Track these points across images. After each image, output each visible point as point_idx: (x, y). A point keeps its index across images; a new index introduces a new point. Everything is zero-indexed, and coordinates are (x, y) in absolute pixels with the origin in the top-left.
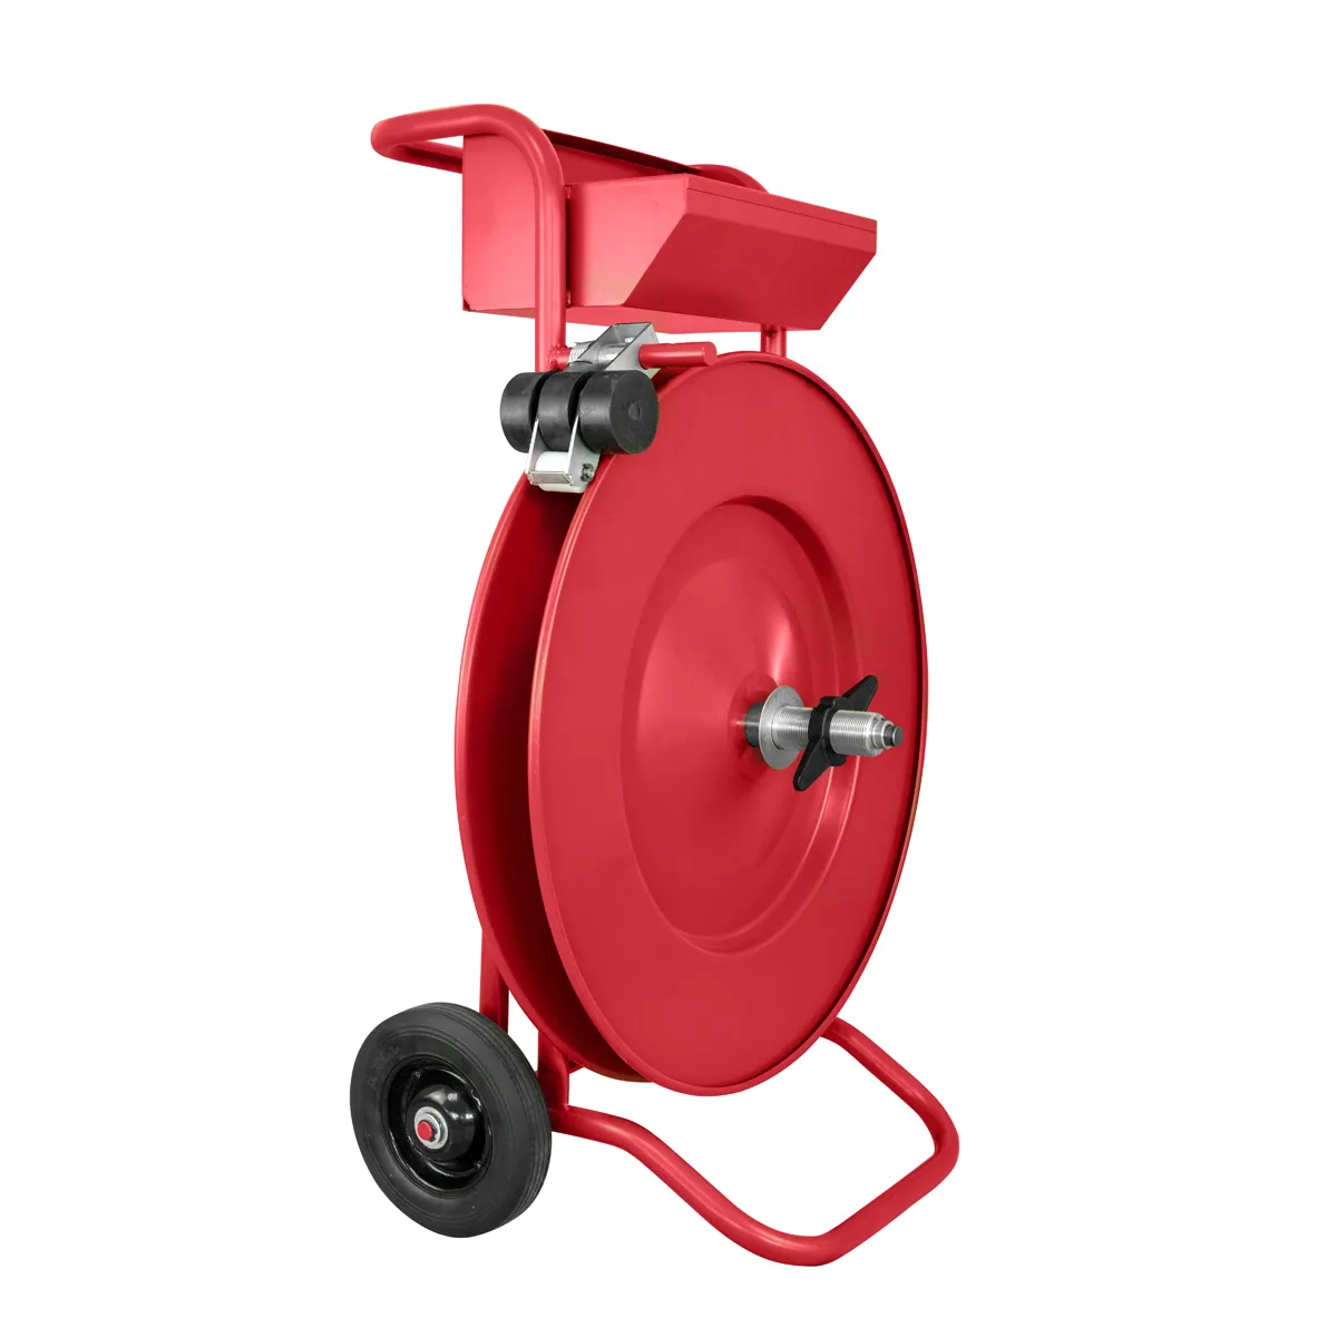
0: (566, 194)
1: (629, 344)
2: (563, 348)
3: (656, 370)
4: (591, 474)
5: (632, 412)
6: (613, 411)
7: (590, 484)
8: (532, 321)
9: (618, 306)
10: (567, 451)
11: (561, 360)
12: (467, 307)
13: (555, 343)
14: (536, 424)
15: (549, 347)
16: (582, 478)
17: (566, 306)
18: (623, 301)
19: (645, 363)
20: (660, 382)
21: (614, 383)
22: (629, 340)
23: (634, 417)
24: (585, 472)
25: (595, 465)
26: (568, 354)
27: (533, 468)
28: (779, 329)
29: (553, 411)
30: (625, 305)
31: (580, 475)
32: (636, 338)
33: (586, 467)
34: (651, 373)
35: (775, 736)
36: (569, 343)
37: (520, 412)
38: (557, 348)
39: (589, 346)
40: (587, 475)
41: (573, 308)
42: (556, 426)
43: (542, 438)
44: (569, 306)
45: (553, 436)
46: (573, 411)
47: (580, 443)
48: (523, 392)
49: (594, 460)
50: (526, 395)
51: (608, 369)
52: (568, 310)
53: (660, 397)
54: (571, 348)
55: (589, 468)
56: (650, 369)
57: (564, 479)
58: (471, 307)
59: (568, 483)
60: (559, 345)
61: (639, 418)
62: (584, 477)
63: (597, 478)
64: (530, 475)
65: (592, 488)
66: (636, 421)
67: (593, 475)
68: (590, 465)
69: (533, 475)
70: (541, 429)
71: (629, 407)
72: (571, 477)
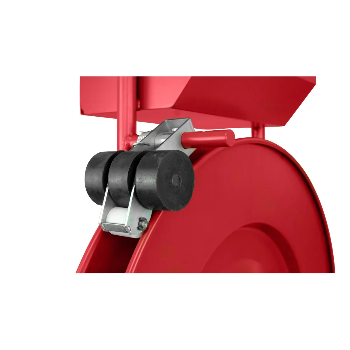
1: (174, 132)
2: (134, 135)
3: (192, 150)
4: (145, 225)
5: (174, 181)
6: (159, 181)
7: (145, 232)
8: (115, 121)
9: (168, 108)
10: (127, 207)
12: (82, 113)
13: (129, 132)
14: (108, 188)
15: (125, 134)
16: (138, 228)
17: (136, 110)
18: (172, 105)
19: (185, 144)
20: (195, 158)
21: (160, 160)
22: (175, 130)
23: (176, 184)
24: (140, 223)
25: (148, 218)
26: (136, 139)
27: (104, 220)
28: (261, 126)
30: (173, 107)
31: (137, 225)
32: (179, 128)
33: (141, 220)
34: (189, 152)
36: (138, 132)
37: (97, 179)
38: (130, 136)
40: (142, 226)
41: (142, 111)
42: (120, 190)
43: (111, 197)
44: (139, 110)
45: (119, 197)
46: (131, 181)
47: (135, 199)
48: (100, 166)
49: (147, 214)
50: (101, 168)
51: (158, 149)
52: (138, 112)
53: (195, 168)
54: (138, 136)
55: (143, 221)
56: (189, 149)
57: (124, 230)
58: (85, 112)
59: (128, 232)
60: (131, 134)
61: (180, 184)
62: (140, 227)
63: (150, 227)
64: (102, 225)
65: (146, 235)
66: (177, 187)
67: (146, 225)
68: (144, 218)
69: (104, 225)
70: (110, 191)
71: (172, 177)
72: (129, 228)
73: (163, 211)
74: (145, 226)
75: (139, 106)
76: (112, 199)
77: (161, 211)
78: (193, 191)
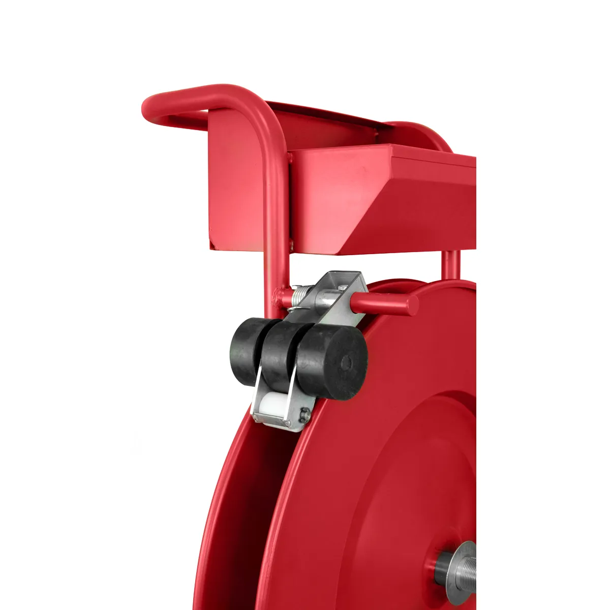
0: (289, 160)
1: (344, 291)
2: (287, 289)
3: (362, 316)
5: (344, 363)
7: (307, 425)
10: (287, 395)
11: (285, 300)
12: (212, 247)
13: (280, 283)
14: (260, 369)
15: (275, 287)
16: (300, 421)
18: (337, 251)
19: (355, 308)
20: (364, 326)
22: (344, 288)
23: (346, 368)
24: (303, 414)
25: (311, 407)
26: (291, 295)
27: (257, 409)
29: (274, 358)
30: (338, 254)
31: (298, 417)
32: (349, 286)
33: (303, 410)
35: (458, 582)
36: (293, 283)
37: (247, 354)
38: (282, 288)
39: (308, 292)
40: (304, 419)
43: (265, 380)
44: (292, 252)
45: (274, 381)
46: (291, 361)
47: (297, 388)
48: (250, 338)
49: (310, 403)
54: (294, 290)
55: (306, 411)
56: (358, 314)
57: (283, 424)
58: (216, 247)
59: (287, 426)
60: (283, 286)
61: (350, 367)
62: (302, 420)
63: (313, 418)
64: (255, 416)
65: (309, 428)
66: (347, 371)
67: (309, 417)
68: (307, 408)
69: (257, 416)
70: (264, 374)
71: (341, 360)
72: (289, 422)
73: (327, 399)
74: (307, 417)
75: (292, 249)
76: (266, 382)
77: (325, 400)
78: (366, 374)
